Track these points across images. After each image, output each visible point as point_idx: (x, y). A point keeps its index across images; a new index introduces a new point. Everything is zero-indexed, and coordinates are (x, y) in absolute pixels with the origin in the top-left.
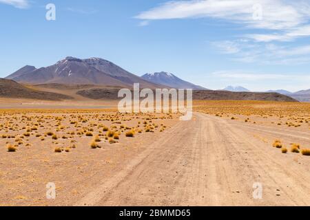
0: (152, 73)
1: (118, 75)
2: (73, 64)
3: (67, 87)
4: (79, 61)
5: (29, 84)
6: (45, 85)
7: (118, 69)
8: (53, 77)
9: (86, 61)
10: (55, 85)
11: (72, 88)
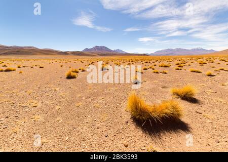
2: (97, 47)
10: (92, 53)
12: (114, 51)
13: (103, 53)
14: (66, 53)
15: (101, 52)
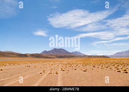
0: (74, 52)
1: (66, 52)
2: (55, 50)
3: (53, 55)
4: (57, 49)
5: (45, 55)
6: (48, 55)
7: (66, 51)
8: (50, 53)
9: (58, 49)
10: (50, 55)
11: (54, 56)
12: (72, 53)
13: (61, 55)
14: (25, 56)
15: (59, 54)
